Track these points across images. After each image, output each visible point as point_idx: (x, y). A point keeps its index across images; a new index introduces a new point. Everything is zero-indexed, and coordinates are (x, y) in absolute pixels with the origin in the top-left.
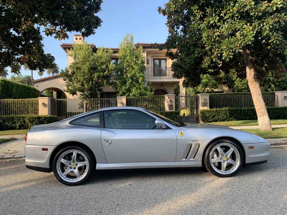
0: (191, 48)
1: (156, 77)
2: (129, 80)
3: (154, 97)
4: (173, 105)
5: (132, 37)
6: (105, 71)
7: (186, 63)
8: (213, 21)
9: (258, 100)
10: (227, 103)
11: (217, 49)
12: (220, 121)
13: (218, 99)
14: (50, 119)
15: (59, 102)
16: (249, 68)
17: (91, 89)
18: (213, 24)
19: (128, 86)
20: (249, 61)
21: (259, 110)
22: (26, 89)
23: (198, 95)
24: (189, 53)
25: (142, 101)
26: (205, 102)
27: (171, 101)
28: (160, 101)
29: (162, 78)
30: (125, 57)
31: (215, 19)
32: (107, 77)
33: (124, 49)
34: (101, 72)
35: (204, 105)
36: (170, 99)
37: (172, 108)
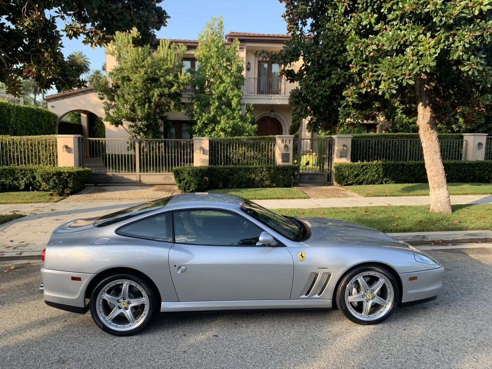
0: (325, 66)
1: (262, 96)
2: (214, 103)
3: (258, 139)
4: (289, 154)
5: (222, 23)
6: (173, 85)
7: (315, 96)
8: (367, 20)
9: (433, 161)
10: (381, 151)
11: (370, 74)
12: (366, 184)
13: (366, 144)
14: (78, 176)
15: (93, 143)
16: (422, 106)
17: (147, 117)
18: (366, 25)
19: (212, 113)
20: (424, 93)
21: (432, 178)
22: (33, 114)
23: (332, 138)
24: (322, 75)
25: (236, 146)
26: (344, 149)
27: (286, 146)
28: (268, 146)
29: (273, 98)
30: (207, 59)
31: (372, 17)
32: (176, 96)
33: (206, 45)
34: (165, 87)
35: (342, 155)
36: (284, 144)
37: (287, 160)
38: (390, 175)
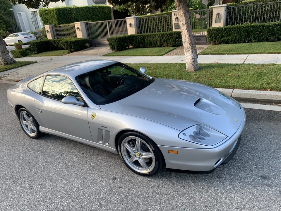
35: (217, 21)
36: (176, 16)
37: (178, 27)
38: (252, 36)
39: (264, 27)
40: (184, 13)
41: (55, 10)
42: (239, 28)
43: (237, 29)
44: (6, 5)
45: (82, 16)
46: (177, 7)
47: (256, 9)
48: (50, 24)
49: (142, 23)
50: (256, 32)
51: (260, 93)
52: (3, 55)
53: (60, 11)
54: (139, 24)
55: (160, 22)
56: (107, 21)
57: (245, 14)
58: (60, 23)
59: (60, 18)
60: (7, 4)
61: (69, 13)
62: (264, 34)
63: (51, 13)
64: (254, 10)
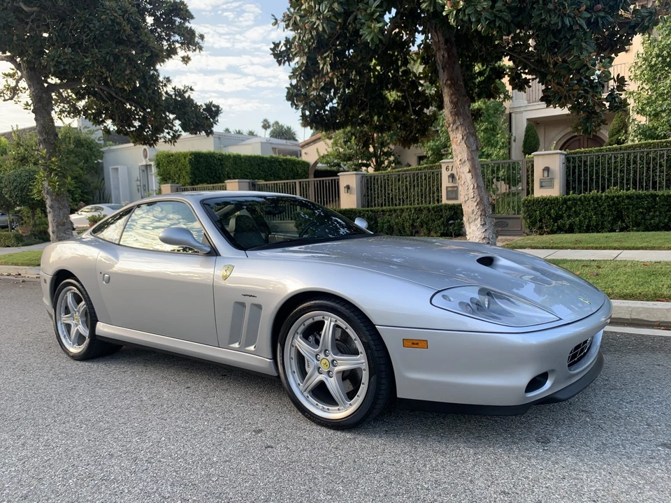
4: (457, 187)
27: (451, 176)
35: (544, 184)
36: (450, 172)
37: (454, 196)
38: (628, 217)
39: (655, 199)
40: (465, 138)
41: (191, 155)
42: (596, 199)
43: (592, 202)
44: (91, 150)
45: (245, 174)
46: (449, 126)
47: (635, 162)
48: (173, 182)
49: (374, 187)
50: (638, 208)
51: (655, 307)
52: (59, 230)
53: (200, 157)
54: (368, 188)
55: (414, 186)
56: (297, 181)
57: (610, 174)
58: (195, 181)
59: (197, 172)
60: (94, 149)
61: (219, 163)
62: (658, 213)
63: (179, 161)
64: (629, 164)
